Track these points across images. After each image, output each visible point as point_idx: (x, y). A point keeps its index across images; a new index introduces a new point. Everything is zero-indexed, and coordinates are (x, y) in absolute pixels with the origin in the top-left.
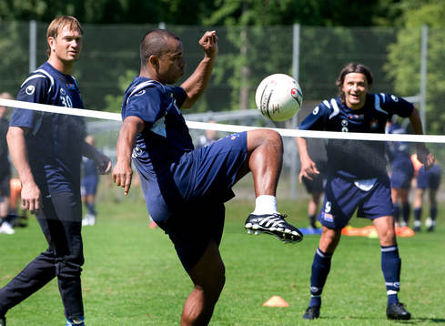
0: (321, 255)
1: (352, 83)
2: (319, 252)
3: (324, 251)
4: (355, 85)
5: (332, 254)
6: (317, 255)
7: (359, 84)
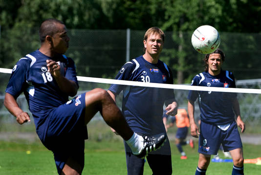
0: (199, 171)
1: (213, 60)
2: (198, 169)
3: (200, 168)
4: (215, 60)
5: (206, 170)
6: (197, 171)
7: (217, 60)
